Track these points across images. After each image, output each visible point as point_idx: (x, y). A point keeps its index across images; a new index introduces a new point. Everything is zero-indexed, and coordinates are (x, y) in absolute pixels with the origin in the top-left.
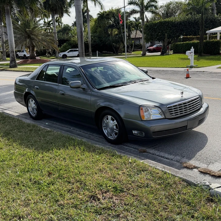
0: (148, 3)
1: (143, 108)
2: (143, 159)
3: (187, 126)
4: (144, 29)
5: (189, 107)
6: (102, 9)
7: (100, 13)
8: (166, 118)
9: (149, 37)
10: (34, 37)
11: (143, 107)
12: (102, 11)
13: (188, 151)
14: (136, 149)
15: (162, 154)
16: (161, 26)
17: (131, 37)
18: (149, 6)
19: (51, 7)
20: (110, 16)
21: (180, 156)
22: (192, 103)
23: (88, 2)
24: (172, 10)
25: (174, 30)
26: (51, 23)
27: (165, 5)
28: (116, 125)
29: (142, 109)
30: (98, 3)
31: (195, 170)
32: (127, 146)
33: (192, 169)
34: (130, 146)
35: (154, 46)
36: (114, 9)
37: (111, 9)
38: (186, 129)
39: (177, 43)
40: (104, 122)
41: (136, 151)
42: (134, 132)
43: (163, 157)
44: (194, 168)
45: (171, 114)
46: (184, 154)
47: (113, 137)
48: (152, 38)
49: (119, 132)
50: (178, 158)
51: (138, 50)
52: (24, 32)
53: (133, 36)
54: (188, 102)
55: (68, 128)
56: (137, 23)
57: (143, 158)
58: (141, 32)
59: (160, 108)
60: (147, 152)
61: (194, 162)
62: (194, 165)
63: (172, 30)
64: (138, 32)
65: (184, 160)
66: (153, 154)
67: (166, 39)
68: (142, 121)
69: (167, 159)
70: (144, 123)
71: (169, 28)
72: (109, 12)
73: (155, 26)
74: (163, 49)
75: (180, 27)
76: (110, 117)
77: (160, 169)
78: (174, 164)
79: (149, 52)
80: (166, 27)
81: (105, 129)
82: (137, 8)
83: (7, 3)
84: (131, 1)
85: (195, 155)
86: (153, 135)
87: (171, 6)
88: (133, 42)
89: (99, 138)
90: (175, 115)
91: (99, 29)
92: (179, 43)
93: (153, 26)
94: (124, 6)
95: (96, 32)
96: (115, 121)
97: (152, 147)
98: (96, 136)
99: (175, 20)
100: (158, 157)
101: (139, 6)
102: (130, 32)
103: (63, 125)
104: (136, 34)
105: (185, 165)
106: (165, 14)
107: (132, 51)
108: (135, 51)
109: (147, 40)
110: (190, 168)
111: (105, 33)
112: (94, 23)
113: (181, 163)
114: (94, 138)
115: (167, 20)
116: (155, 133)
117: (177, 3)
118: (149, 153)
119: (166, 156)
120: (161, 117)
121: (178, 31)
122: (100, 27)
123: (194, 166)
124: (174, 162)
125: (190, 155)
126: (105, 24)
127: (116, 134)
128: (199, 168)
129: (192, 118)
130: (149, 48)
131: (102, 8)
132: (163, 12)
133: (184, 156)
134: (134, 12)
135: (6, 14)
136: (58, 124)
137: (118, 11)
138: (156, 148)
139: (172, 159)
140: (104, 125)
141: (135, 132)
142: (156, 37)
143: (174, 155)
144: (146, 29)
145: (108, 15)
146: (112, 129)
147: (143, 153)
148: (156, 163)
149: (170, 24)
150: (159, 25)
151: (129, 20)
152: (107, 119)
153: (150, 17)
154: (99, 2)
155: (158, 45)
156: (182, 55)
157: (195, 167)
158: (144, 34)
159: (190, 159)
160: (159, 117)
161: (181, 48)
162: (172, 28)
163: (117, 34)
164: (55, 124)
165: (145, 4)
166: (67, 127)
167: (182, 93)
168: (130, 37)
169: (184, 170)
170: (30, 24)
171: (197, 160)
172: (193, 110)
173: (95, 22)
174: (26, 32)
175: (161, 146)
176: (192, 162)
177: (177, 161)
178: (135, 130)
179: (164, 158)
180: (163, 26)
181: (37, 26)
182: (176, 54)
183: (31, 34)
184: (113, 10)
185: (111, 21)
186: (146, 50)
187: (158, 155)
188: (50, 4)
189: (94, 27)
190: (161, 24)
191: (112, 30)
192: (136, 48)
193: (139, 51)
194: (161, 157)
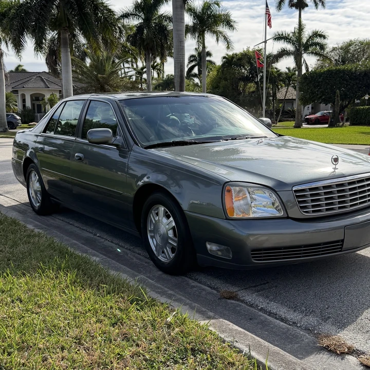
0: (309, 38)
1: (232, 188)
2: (209, 318)
3: (343, 241)
4: (299, 82)
5: (351, 195)
6: (228, 48)
7: (227, 56)
8: (288, 218)
9: (308, 96)
10: (109, 88)
11: (233, 186)
12: (230, 53)
13: (341, 305)
14: (214, 289)
15: (274, 307)
16: (330, 77)
17: (278, 97)
18: (312, 45)
19: (145, 43)
20: (244, 61)
21: (317, 317)
22: (360, 187)
23: (205, 36)
24: (353, 55)
25: (354, 85)
26: (144, 70)
27: (340, 46)
28: (173, 228)
29: (229, 191)
30: (223, 38)
31: (352, 359)
32: (196, 280)
33: (342, 354)
34: (204, 280)
35: (318, 114)
36: (251, 50)
37: (245, 50)
38: (340, 248)
39: (358, 107)
40: (151, 220)
41: (213, 294)
42: (208, 246)
43: (274, 315)
44: (347, 354)
45: (302, 207)
46: (329, 310)
47: (166, 258)
48: (313, 97)
49: (178, 245)
50: (312, 320)
51: (290, 119)
52: (93, 80)
53: (280, 96)
54: (350, 184)
55: (92, 233)
56: (290, 74)
57: (211, 314)
58: (295, 88)
59: (276, 192)
60: (238, 300)
61: (351, 335)
62: (349, 343)
63: (350, 85)
64: (291, 89)
65: (327, 328)
66: (251, 306)
67: (338, 100)
68: (227, 219)
69: (282, 320)
70: (231, 224)
71: (345, 82)
72: (242, 54)
73: (320, 78)
74: (332, 118)
75: (365, 80)
76: (162, 209)
77: (246, 350)
78: (297, 337)
79: (308, 124)
80: (338, 79)
81: (152, 237)
82: (290, 47)
83: (64, 28)
84: (279, 35)
85: (357, 317)
86: (253, 257)
87: (352, 48)
88: (281, 105)
89: (142, 258)
90: (314, 211)
91: (223, 82)
92: (362, 107)
93: (317, 76)
94: (264, 40)
95: (217, 88)
96: (171, 219)
97: (255, 287)
98: (139, 254)
99: (356, 68)
100: (261, 313)
101: (293, 44)
102: (275, 89)
103: (85, 228)
104: (287, 92)
105: (326, 342)
106: (339, 61)
107: (278, 121)
108: (284, 121)
109: (304, 101)
110: (336, 352)
111: (233, 89)
112: (215, 73)
113: (317, 336)
114: (132, 257)
115: (342, 67)
116: (259, 251)
117: (362, 43)
118: (243, 301)
119: (281, 313)
120: (278, 214)
121: (360, 87)
122: (226, 79)
123: (349, 348)
124: (298, 331)
125: (346, 315)
126: (234, 74)
127: (173, 250)
128: (363, 353)
129: (358, 221)
130: (307, 117)
131: (228, 46)
132: (337, 58)
133: (329, 317)
134: (283, 53)
135: (62, 46)
136: (76, 224)
137: (258, 53)
138: (264, 289)
139: (294, 323)
140: (150, 228)
141: (211, 247)
142: (321, 97)
143: (302, 312)
144: (304, 83)
145: (240, 59)
146: (165, 238)
147: (229, 301)
148: (240, 333)
149: (347, 75)
150: (327, 76)
151: (276, 69)
152: (157, 214)
153: (314, 66)
154: (224, 36)
155: (326, 112)
156: (365, 127)
157: (352, 352)
158: (300, 91)
159: (342, 326)
160: (272, 212)
161: (366, 116)
162: (350, 81)
163: (253, 92)
164: (71, 224)
165: (304, 40)
166: (90, 233)
167: (336, 160)
168: (276, 97)
169: (321, 355)
170: (105, 66)
171: (362, 330)
172: (361, 203)
173: (218, 71)
174: (98, 80)
175: (276, 286)
176: (348, 337)
177: (307, 329)
178: (213, 241)
179: (276, 318)
180: (334, 78)
181: (115, 71)
182: (355, 127)
183: (106, 83)
184: (248, 51)
185: (246, 69)
186: (303, 119)
187: (262, 309)
188: (144, 39)
189: (215, 79)
190: (331, 74)
191: (245, 85)
192: (286, 116)
193: (291, 121)
194: (270, 314)
